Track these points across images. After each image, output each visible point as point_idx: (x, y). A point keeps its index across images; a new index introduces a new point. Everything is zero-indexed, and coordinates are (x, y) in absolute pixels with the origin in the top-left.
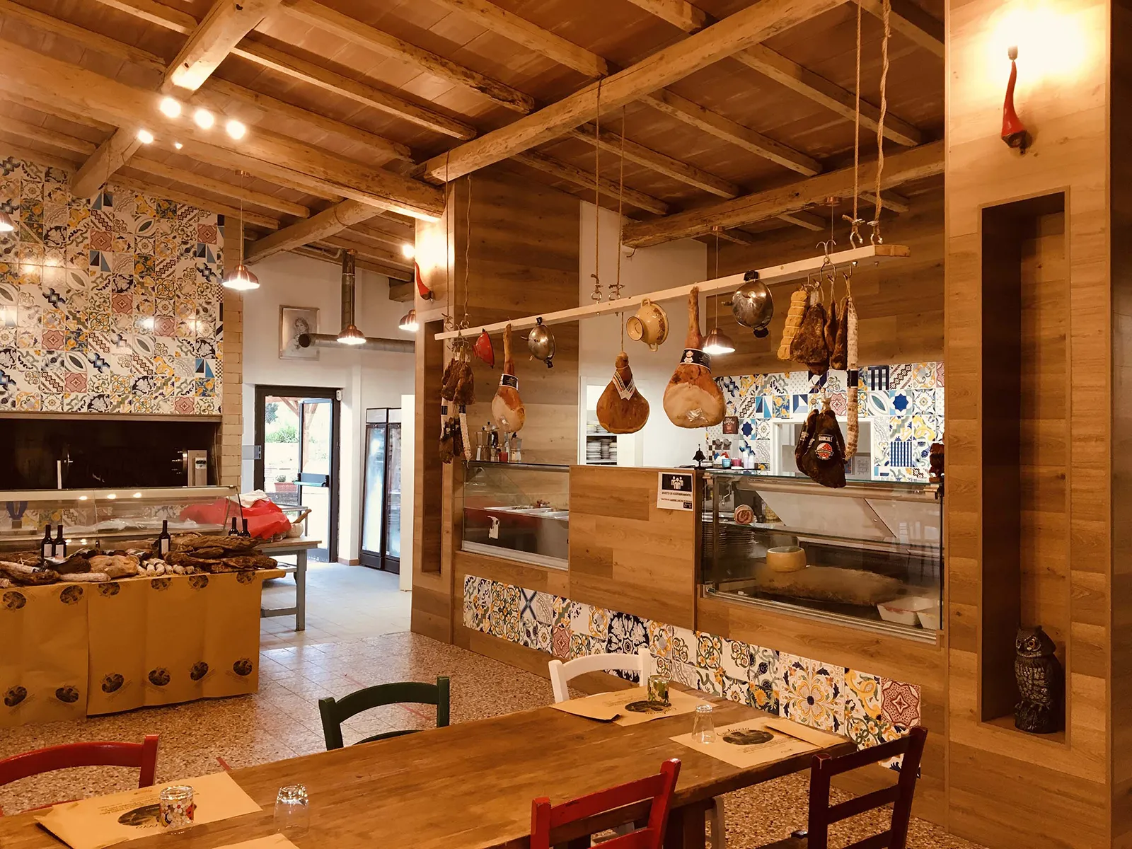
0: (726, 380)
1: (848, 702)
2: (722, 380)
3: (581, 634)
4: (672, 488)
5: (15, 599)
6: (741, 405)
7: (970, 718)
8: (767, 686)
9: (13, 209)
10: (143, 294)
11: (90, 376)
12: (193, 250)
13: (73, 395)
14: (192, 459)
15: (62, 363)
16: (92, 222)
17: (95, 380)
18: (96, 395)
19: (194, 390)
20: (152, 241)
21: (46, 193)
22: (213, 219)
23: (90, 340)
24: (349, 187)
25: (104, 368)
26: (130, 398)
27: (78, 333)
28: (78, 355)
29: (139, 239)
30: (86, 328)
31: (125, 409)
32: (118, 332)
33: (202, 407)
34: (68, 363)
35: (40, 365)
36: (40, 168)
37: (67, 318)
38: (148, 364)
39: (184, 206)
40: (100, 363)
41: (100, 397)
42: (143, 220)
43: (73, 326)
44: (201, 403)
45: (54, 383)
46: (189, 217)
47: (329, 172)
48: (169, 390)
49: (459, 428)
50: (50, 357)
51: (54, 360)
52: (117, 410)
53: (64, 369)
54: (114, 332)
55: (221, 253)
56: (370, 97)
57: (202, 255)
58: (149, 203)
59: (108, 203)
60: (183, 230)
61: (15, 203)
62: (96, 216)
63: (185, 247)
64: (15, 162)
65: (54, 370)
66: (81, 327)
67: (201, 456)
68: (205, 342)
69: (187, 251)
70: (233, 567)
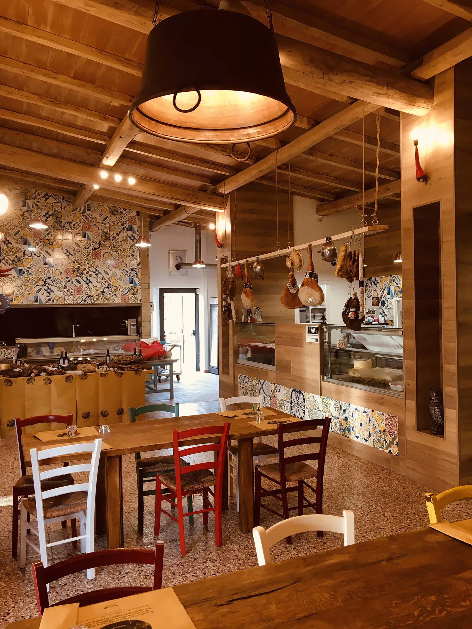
0: (374, 279)
1: (374, 425)
2: (372, 279)
3: (281, 399)
4: (311, 333)
5: (48, 380)
6: (380, 291)
7: (413, 429)
8: (346, 419)
9: (50, 215)
10: (105, 250)
11: (84, 287)
12: (126, 228)
13: (77, 296)
14: (130, 323)
15: (72, 282)
16: (82, 218)
17: (86, 289)
18: (87, 296)
19: (129, 292)
20: (108, 225)
21: (63, 207)
22: (134, 214)
23: (84, 272)
24: (182, 200)
25: (90, 284)
26: (102, 297)
27: (79, 268)
28: (79, 279)
29: (102, 225)
30: (82, 266)
31: (99, 302)
32: (95, 267)
33: (133, 300)
34: (75, 283)
35: (63, 283)
36: (60, 196)
37: (74, 262)
38: (109, 281)
39: (121, 208)
40: (88, 282)
41: (89, 296)
42: (104, 215)
43: (76, 266)
44: (132, 298)
45: (69, 291)
46: (124, 213)
47: (173, 195)
48: (118, 293)
49: (231, 307)
50: (67, 280)
51: (69, 281)
52: (96, 302)
53: (73, 285)
54: (93, 267)
55: (138, 229)
56: (185, 162)
57: (130, 230)
58: (106, 208)
59: (89, 210)
60: (121, 219)
61: (50, 213)
62: (85, 216)
63: (122, 227)
64: (49, 194)
65: (69, 285)
66: (79, 266)
67: (134, 322)
68: (133, 270)
69: (124, 229)
70: (133, 369)
